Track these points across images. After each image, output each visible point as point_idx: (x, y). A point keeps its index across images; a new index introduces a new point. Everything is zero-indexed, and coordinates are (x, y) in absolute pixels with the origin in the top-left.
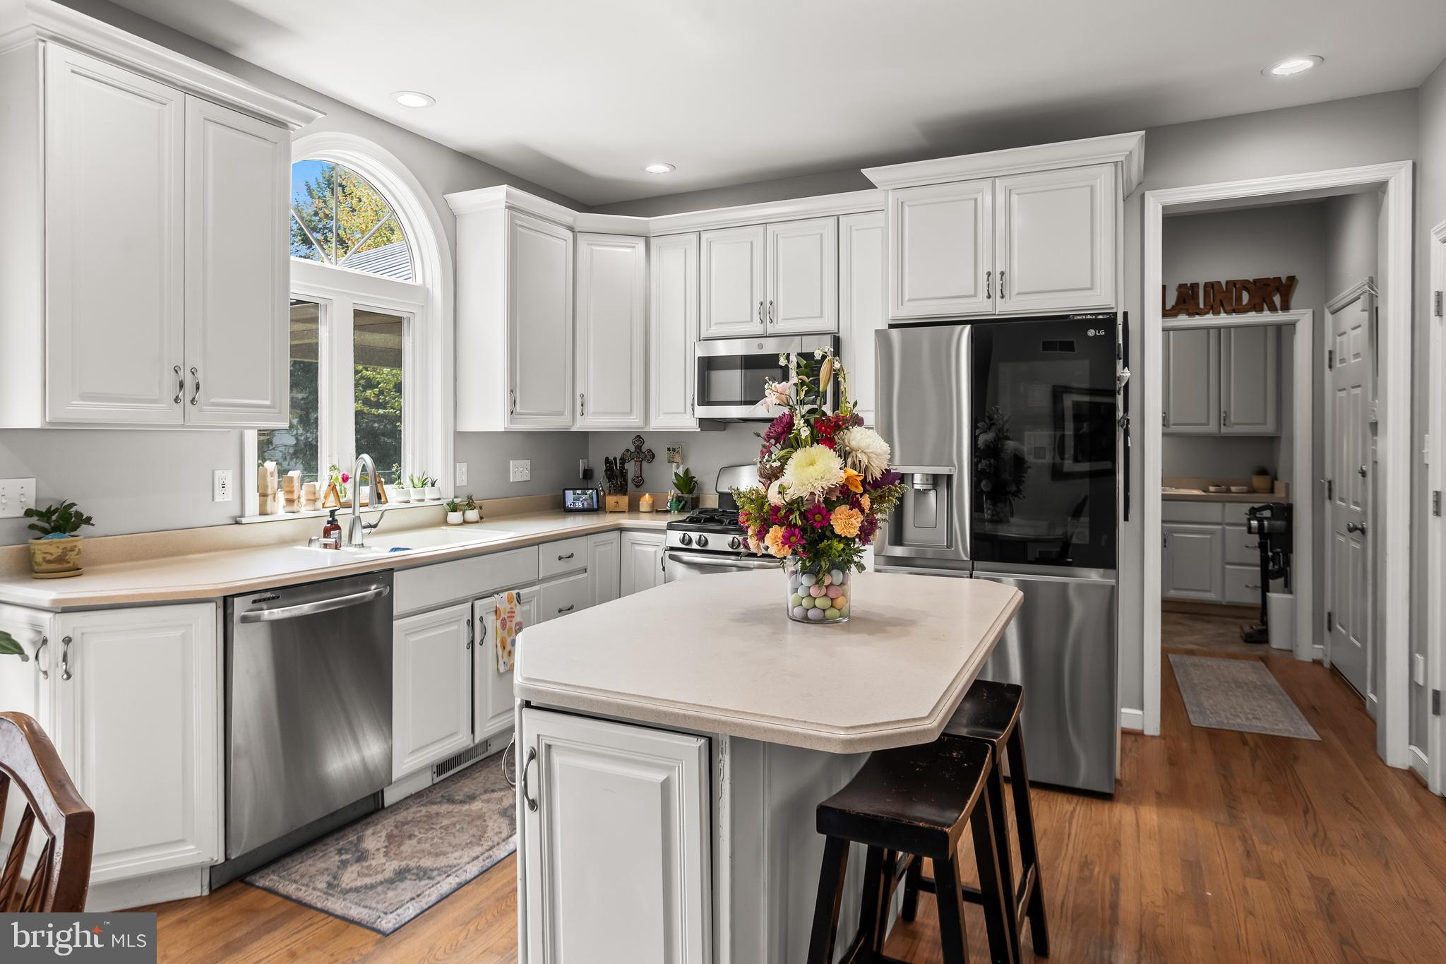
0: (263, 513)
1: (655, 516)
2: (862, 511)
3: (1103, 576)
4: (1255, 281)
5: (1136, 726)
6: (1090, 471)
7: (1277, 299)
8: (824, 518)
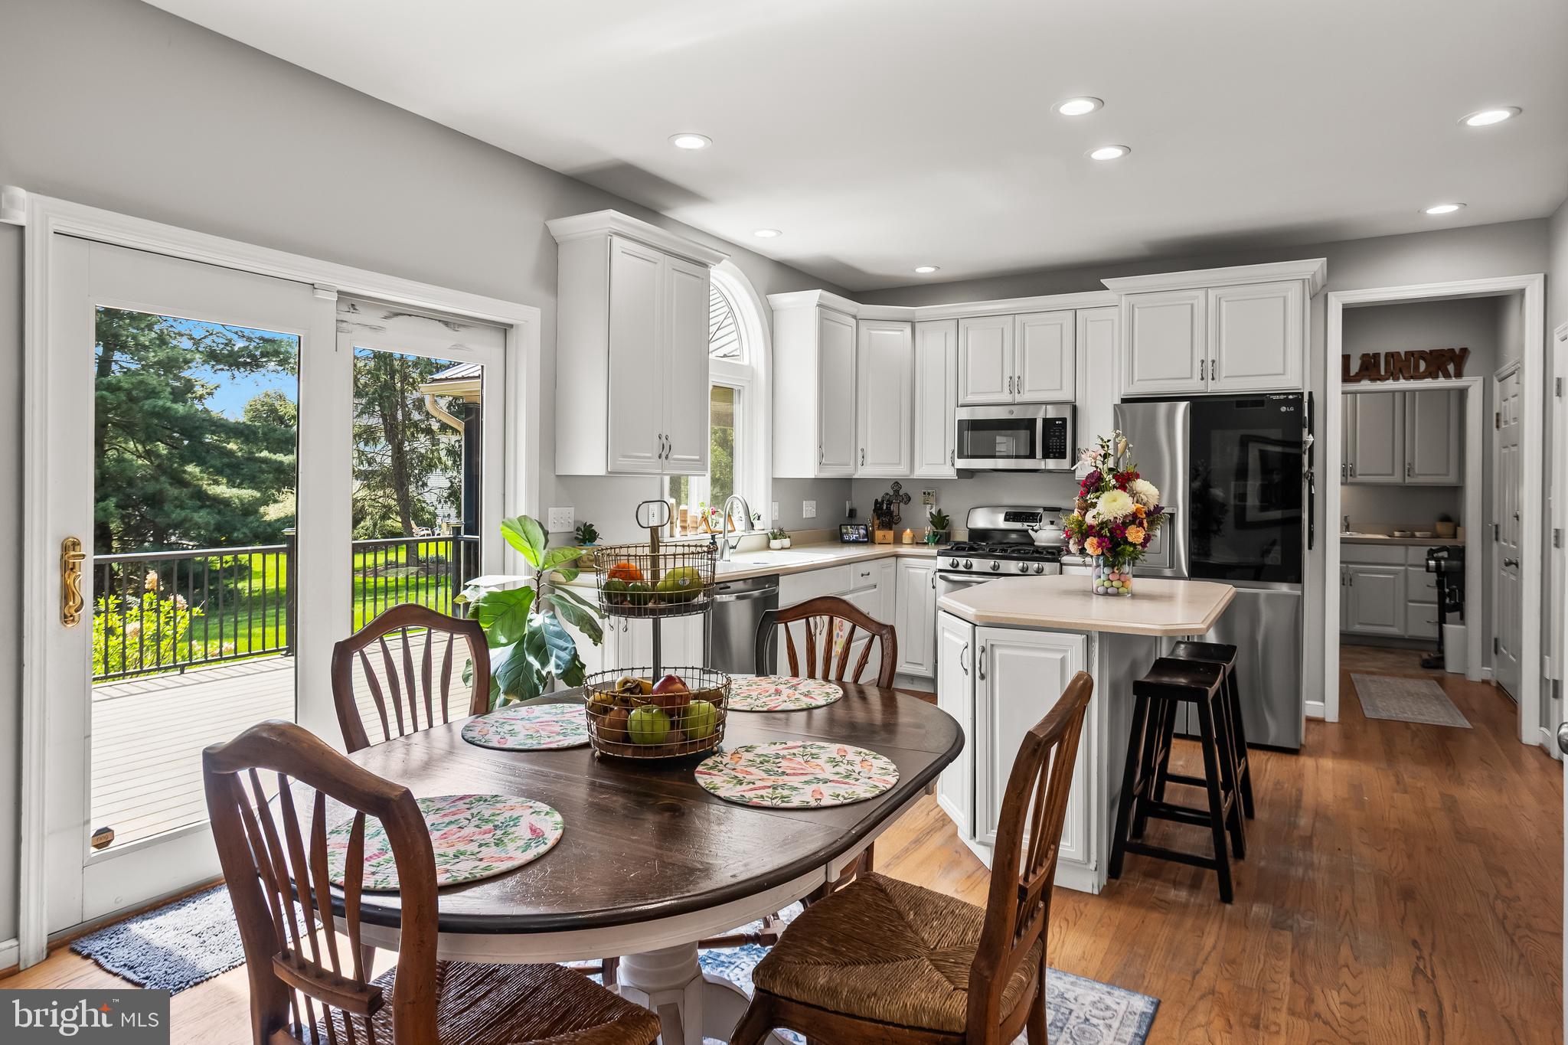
0: (671, 536)
1: (915, 546)
2: (1144, 528)
3: (1291, 589)
4: (1431, 352)
5: (1318, 715)
6: (1282, 519)
7: (1451, 368)
8: (1122, 532)
